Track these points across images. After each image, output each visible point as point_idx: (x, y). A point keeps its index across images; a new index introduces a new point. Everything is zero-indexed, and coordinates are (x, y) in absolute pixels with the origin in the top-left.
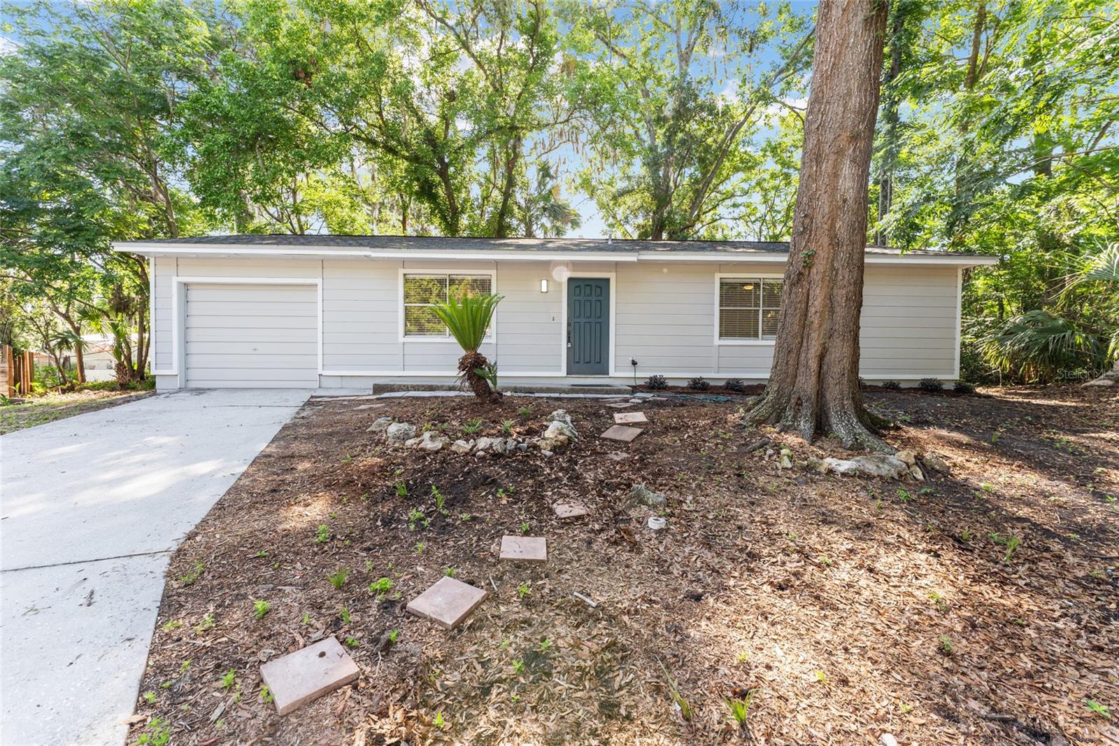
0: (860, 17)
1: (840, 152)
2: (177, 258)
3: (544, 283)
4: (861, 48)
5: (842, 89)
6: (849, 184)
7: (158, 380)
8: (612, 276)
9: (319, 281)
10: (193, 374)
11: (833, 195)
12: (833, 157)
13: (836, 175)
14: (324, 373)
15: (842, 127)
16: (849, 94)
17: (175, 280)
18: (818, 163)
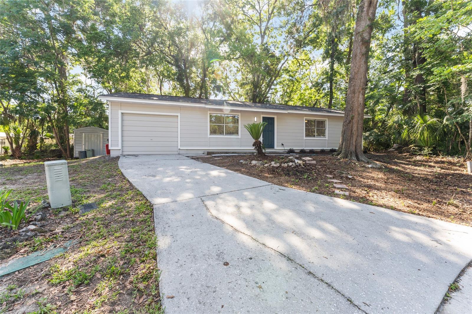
0: (363, 61)
1: (359, 92)
2: (121, 103)
3: (256, 118)
4: (364, 68)
5: (360, 77)
6: (361, 100)
7: (111, 151)
8: (275, 117)
9: (179, 114)
10: (125, 149)
11: (358, 102)
12: (358, 93)
13: (358, 97)
14: (181, 148)
15: (360, 86)
16: (361, 78)
17: (120, 112)
18: (354, 94)
